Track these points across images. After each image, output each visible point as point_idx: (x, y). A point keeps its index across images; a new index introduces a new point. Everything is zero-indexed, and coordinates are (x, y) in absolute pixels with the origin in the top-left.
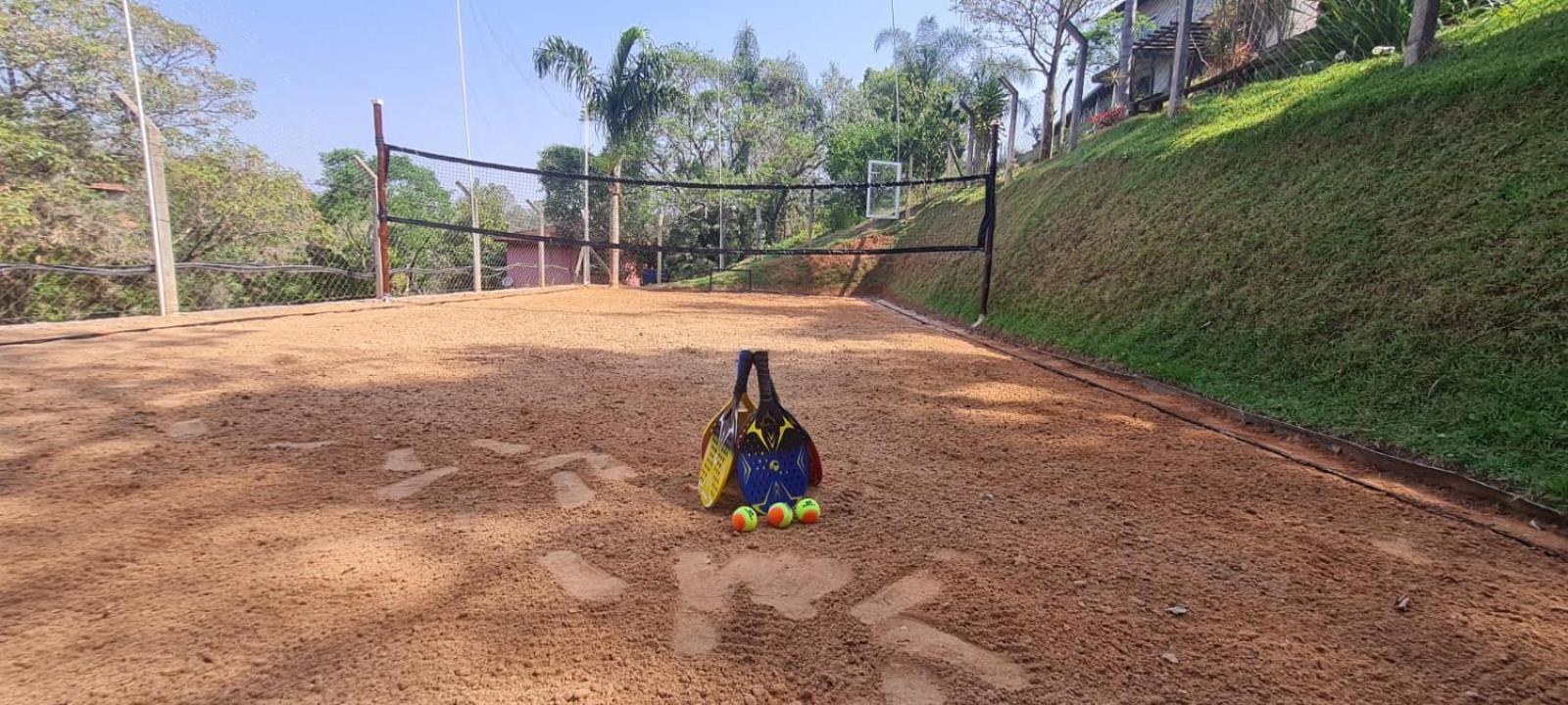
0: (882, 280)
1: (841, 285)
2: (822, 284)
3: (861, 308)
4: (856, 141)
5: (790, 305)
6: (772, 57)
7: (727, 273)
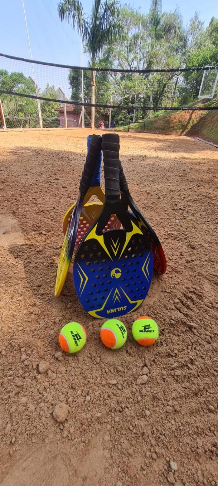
0: (199, 128)
1: (181, 130)
2: (174, 130)
3: (189, 140)
4: (200, 58)
5: (159, 138)
6: (168, 12)
7: (136, 124)
